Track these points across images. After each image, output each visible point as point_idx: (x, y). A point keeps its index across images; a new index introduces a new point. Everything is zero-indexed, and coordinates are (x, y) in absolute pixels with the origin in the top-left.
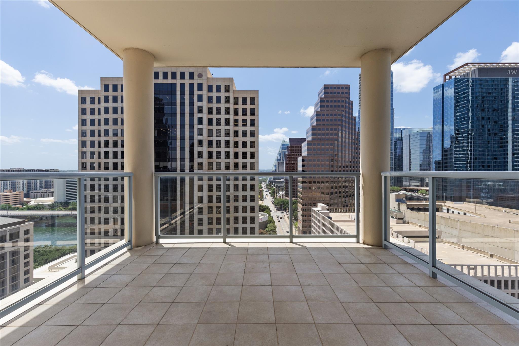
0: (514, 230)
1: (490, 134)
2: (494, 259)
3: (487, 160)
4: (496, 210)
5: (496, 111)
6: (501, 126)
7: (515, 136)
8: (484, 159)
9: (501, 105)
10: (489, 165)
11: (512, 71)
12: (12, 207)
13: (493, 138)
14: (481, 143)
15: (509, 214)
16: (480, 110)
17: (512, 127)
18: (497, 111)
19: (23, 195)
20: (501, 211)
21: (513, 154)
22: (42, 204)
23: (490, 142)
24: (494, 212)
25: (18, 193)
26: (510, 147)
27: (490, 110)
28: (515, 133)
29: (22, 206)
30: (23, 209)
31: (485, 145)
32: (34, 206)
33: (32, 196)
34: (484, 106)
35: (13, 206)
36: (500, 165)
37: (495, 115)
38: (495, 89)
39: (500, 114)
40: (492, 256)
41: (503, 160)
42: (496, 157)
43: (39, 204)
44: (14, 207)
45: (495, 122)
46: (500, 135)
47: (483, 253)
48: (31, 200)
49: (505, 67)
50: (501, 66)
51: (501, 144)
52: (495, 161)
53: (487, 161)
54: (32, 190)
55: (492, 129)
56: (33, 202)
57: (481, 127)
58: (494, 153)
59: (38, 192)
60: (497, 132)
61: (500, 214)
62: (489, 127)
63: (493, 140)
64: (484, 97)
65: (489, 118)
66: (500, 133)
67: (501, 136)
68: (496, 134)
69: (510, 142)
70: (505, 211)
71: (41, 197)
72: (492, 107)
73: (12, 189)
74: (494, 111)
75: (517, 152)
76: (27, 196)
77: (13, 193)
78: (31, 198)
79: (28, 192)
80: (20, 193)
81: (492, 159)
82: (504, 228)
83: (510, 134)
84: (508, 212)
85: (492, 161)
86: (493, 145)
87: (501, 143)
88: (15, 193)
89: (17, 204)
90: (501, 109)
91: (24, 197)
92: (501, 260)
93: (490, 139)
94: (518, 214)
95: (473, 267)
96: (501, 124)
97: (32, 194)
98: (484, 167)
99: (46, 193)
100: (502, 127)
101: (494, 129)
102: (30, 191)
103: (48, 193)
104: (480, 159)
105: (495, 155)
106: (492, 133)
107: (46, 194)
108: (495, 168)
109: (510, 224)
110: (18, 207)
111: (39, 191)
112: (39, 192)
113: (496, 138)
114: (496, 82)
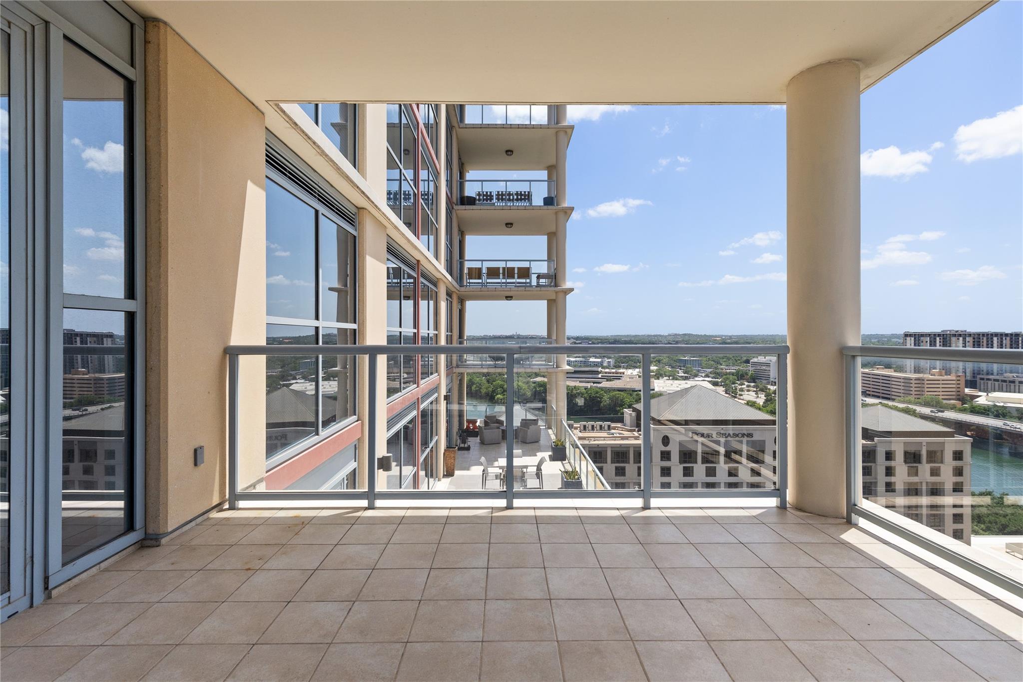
12: (942, 402)
19: (963, 383)
22: (1002, 404)
25: (954, 378)
29: (962, 405)
30: (963, 411)
32: (984, 407)
33: (982, 386)
35: (945, 402)
43: (995, 406)
44: (946, 404)
48: (980, 394)
54: (983, 374)
56: (983, 400)
59: (995, 380)
71: (1001, 390)
73: (943, 369)
76: (972, 384)
77: (946, 377)
78: (980, 391)
79: (974, 377)
80: (958, 378)
88: (949, 376)
89: (953, 399)
91: (966, 387)
97: (982, 381)
99: (1013, 382)
102: (978, 376)
103: (1017, 383)
107: (1012, 385)
110: (954, 405)
111: (997, 377)
112: (998, 380)
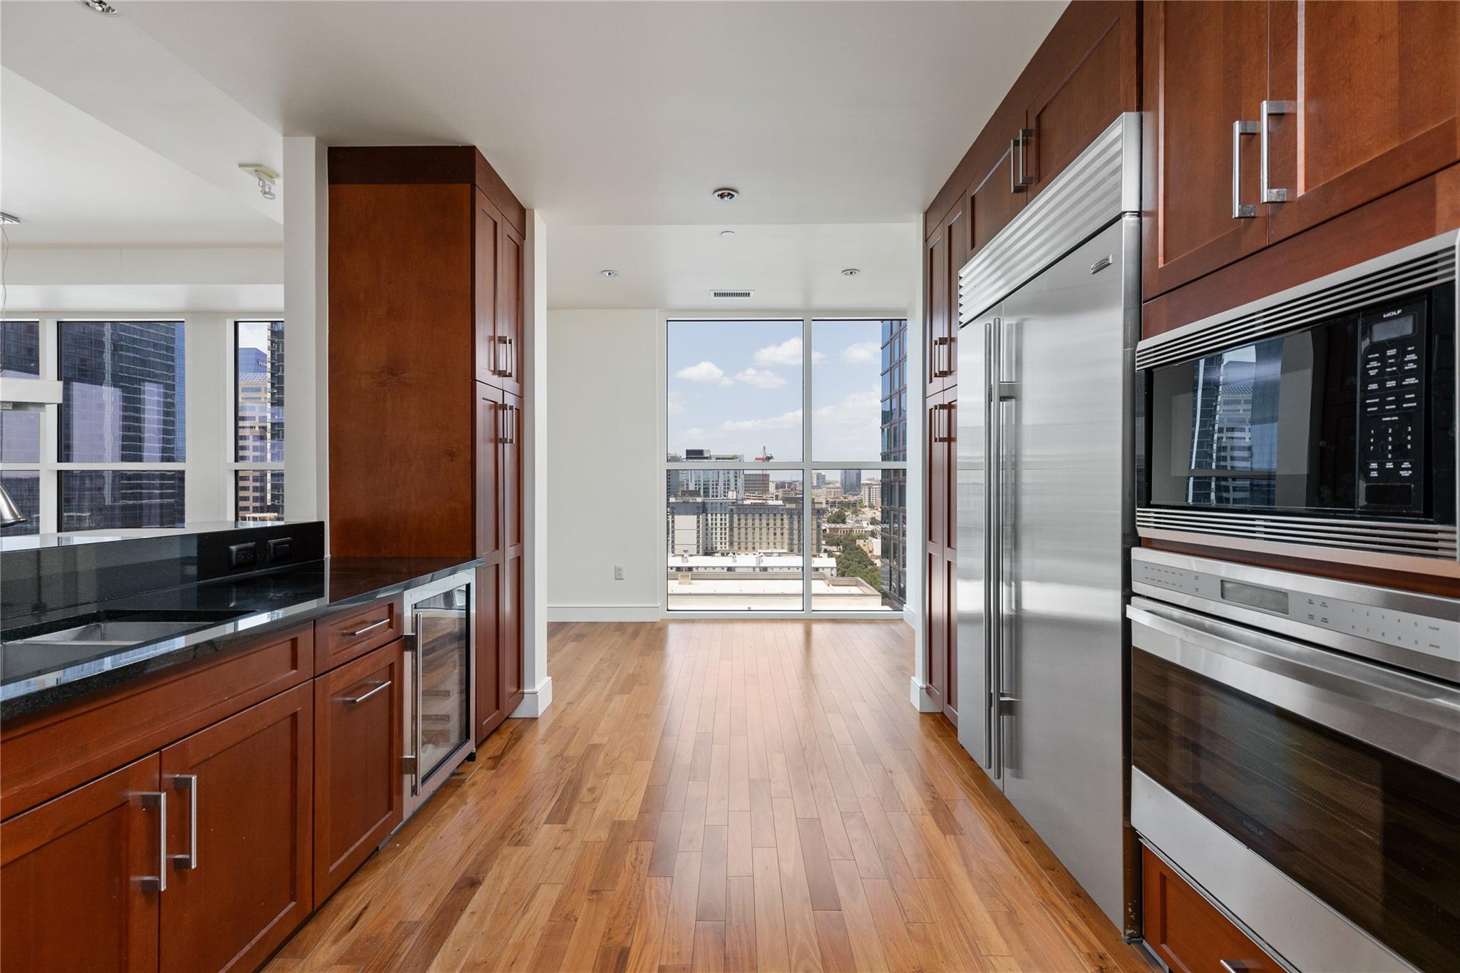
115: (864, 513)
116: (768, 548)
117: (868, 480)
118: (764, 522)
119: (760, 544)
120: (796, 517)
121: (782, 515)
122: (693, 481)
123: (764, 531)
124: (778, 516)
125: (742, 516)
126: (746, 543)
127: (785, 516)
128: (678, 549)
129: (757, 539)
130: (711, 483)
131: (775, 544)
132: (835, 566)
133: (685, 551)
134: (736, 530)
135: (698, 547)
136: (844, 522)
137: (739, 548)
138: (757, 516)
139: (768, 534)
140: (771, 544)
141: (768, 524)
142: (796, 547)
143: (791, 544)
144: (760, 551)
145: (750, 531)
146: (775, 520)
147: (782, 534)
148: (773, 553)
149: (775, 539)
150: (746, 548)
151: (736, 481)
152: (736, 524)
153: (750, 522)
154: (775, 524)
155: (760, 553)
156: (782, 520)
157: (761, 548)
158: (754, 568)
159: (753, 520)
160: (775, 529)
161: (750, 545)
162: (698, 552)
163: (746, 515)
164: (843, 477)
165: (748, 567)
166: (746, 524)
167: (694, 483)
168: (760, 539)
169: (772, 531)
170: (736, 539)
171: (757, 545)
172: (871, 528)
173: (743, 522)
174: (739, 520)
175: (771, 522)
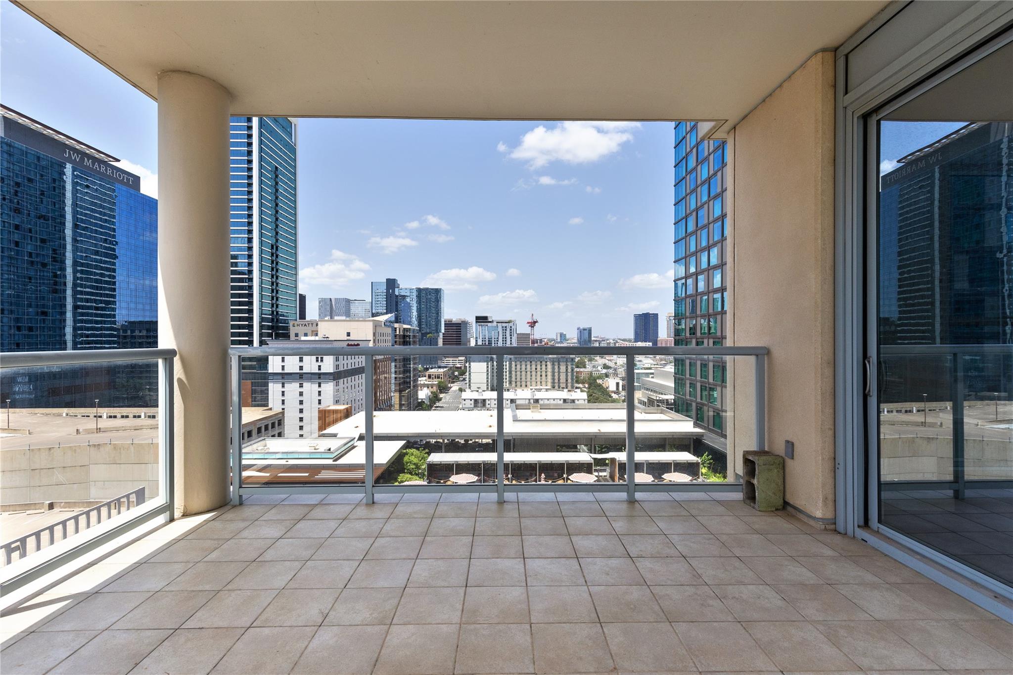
0: (89, 445)
1: (32, 263)
2: (56, 510)
3: (28, 315)
4: (50, 414)
5: (44, 219)
6: (54, 250)
7: (79, 275)
8: (20, 313)
9: (54, 211)
10: (32, 327)
11: (72, 152)
13: (40, 272)
14: (14, 280)
15: (74, 419)
16: (10, 208)
17: (74, 258)
18: (46, 221)
20: (60, 415)
21: (76, 307)
23: (33, 279)
24: (45, 418)
26: (69, 292)
27: (33, 214)
28: (79, 268)
31: (21, 285)
34: (18, 202)
36: (52, 327)
37: (41, 226)
38: (42, 176)
39: (52, 228)
40: (51, 506)
41: (58, 317)
42: (46, 310)
45: (43, 241)
46: (52, 269)
47: (33, 507)
49: (60, 140)
50: (52, 134)
51: (54, 287)
52: (44, 319)
53: (27, 319)
55: (37, 254)
57: (12, 246)
58: (42, 302)
60: (46, 261)
61: (59, 421)
62: (29, 248)
63: (40, 275)
64: (18, 184)
65: (30, 231)
66: (52, 265)
67: (54, 271)
68: (44, 265)
69: (69, 285)
70: (67, 415)
72: (37, 210)
74: (39, 218)
75: (82, 304)
81: (37, 314)
82: (70, 447)
83: (69, 270)
84: (72, 414)
85: (36, 317)
86: (40, 286)
87: (54, 285)
90: (54, 219)
92: (69, 508)
93: (32, 273)
94: (89, 416)
95: (18, 543)
96: (54, 248)
98: (20, 331)
100: (56, 254)
101: (40, 254)
104: (11, 312)
105: (43, 306)
106: (37, 262)
108: (44, 332)
109: (79, 436)
113: (45, 274)
114: (44, 163)
115: (596, 361)
116: (536, 385)
117: (596, 337)
118: (534, 367)
119: (531, 383)
120: (556, 364)
121: (546, 362)
122: (481, 338)
123: (534, 373)
124: (544, 363)
125: (518, 363)
126: (521, 382)
127: (548, 363)
128: (474, 387)
129: (529, 379)
130: (493, 340)
131: (541, 382)
132: (587, 398)
133: (479, 388)
134: (513, 373)
135: (488, 385)
136: (585, 367)
137: (516, 386)
138: (528, 363)
139: (536, 376)
140: (539, 383)
141: (536, 369)
142: (556, 385)
143: (553, 383)
144: (531, 388)
145: (523, 373)
146: (541, 366)
147: (546, 376)
148: (541, 389)
149: (541, 379)
150: (521, 386)
151: (511, 338)
152: (513, 369)
153: (523, 367)
154: (541, 369)
155: (531, 389)
156: (546, 365)
157: (531, 385)
158: (529, 400)
159: (526, 365)
160: (541, 372)
161: (524, 384)
162: (488, 388)
163: (521, 362)
164: (579, 335)
165: (525, 399)
166: (521, 369)
167: (481, 339)
168: (531, 379)
169: (539, 373)
170: (513, 379)
171: (528, 383)
172: (604, 371)
173: (518, 367)
174: (516, 365)
175: (539, 367)
